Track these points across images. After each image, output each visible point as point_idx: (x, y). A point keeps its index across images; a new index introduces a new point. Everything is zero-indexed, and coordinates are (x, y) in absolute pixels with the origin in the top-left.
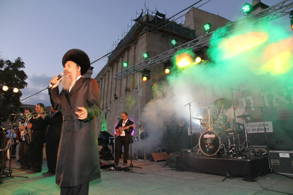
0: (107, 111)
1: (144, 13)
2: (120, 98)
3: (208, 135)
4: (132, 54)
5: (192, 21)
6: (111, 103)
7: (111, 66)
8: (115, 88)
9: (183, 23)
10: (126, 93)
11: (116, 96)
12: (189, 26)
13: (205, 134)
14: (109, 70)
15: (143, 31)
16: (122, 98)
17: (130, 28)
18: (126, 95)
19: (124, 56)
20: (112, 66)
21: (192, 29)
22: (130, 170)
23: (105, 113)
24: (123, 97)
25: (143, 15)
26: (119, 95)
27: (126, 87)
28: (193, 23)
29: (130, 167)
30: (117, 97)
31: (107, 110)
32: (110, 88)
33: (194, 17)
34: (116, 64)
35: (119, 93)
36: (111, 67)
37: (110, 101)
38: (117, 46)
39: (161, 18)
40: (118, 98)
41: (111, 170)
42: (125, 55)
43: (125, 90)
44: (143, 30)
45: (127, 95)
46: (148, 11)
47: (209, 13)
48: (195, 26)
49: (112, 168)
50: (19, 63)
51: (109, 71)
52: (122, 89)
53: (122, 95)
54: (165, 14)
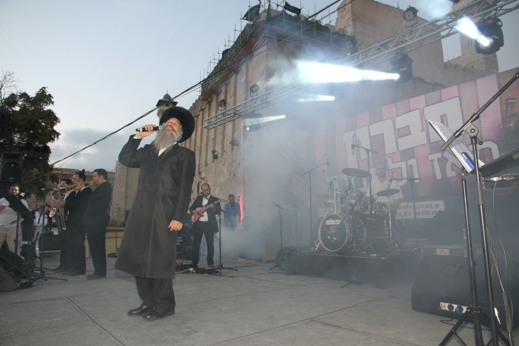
0: (200, 180)
1: (262, 6)
2: (222, 157)
3: (333, 221)
4: (242, 80)
5: (349, 19)
6: (206, 165)
7: (207, 100)
8: (214, 140)
9: (333, 24)
10: (232, 149)
11: (216, 153)
12: (342, 29)
13: (328, 218)
14: (204, 108)
15: (260, 39)
16: (225, 157)
17: (238, 34)
18: (232, 151)
19: (228, 83)
20: (209, 99)
21: (348, 34)
22: (218, 272)
23: (197, 183)
24: (226, 155)
25: (262, 9)
26: (220, 151)
27: (232, 138)
28: (352, 22)
29: (218, 268)
30: (217, 155)
31: (200, 177)
32: (205, 140)
33: (352, 12)
34: (215, 96)
35: (221, 148)
36: (206, 102)
37: (206, 161)
38: (216, 65)
39: (293, 14)
40: (219, 156)
41: (189, 272)
42: (230, 81)
43: (230, 143)
44: (261, 37)
45: (234, 152)
46: (271, 3)
47: (381, 3)
48: (355, 27)
49: (191, 269)
50: (44, 97)
51: (203, 110)
52: (225, 141)
53: (225, 152)
54: (300, 8)
